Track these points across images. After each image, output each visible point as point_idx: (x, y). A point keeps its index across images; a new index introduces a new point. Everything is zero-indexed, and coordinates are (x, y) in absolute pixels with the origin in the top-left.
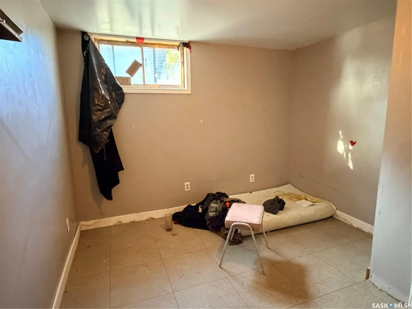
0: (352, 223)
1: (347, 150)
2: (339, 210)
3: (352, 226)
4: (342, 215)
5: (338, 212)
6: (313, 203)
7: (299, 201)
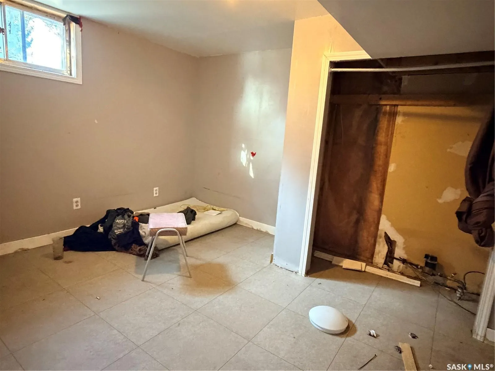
0: (252, 225)
1: (249, 161)
2: (241, 217)
3: (253, 229)
4: (244, 221)
5: (241, 219)
6: (221, 212)
7: (206, 212)
